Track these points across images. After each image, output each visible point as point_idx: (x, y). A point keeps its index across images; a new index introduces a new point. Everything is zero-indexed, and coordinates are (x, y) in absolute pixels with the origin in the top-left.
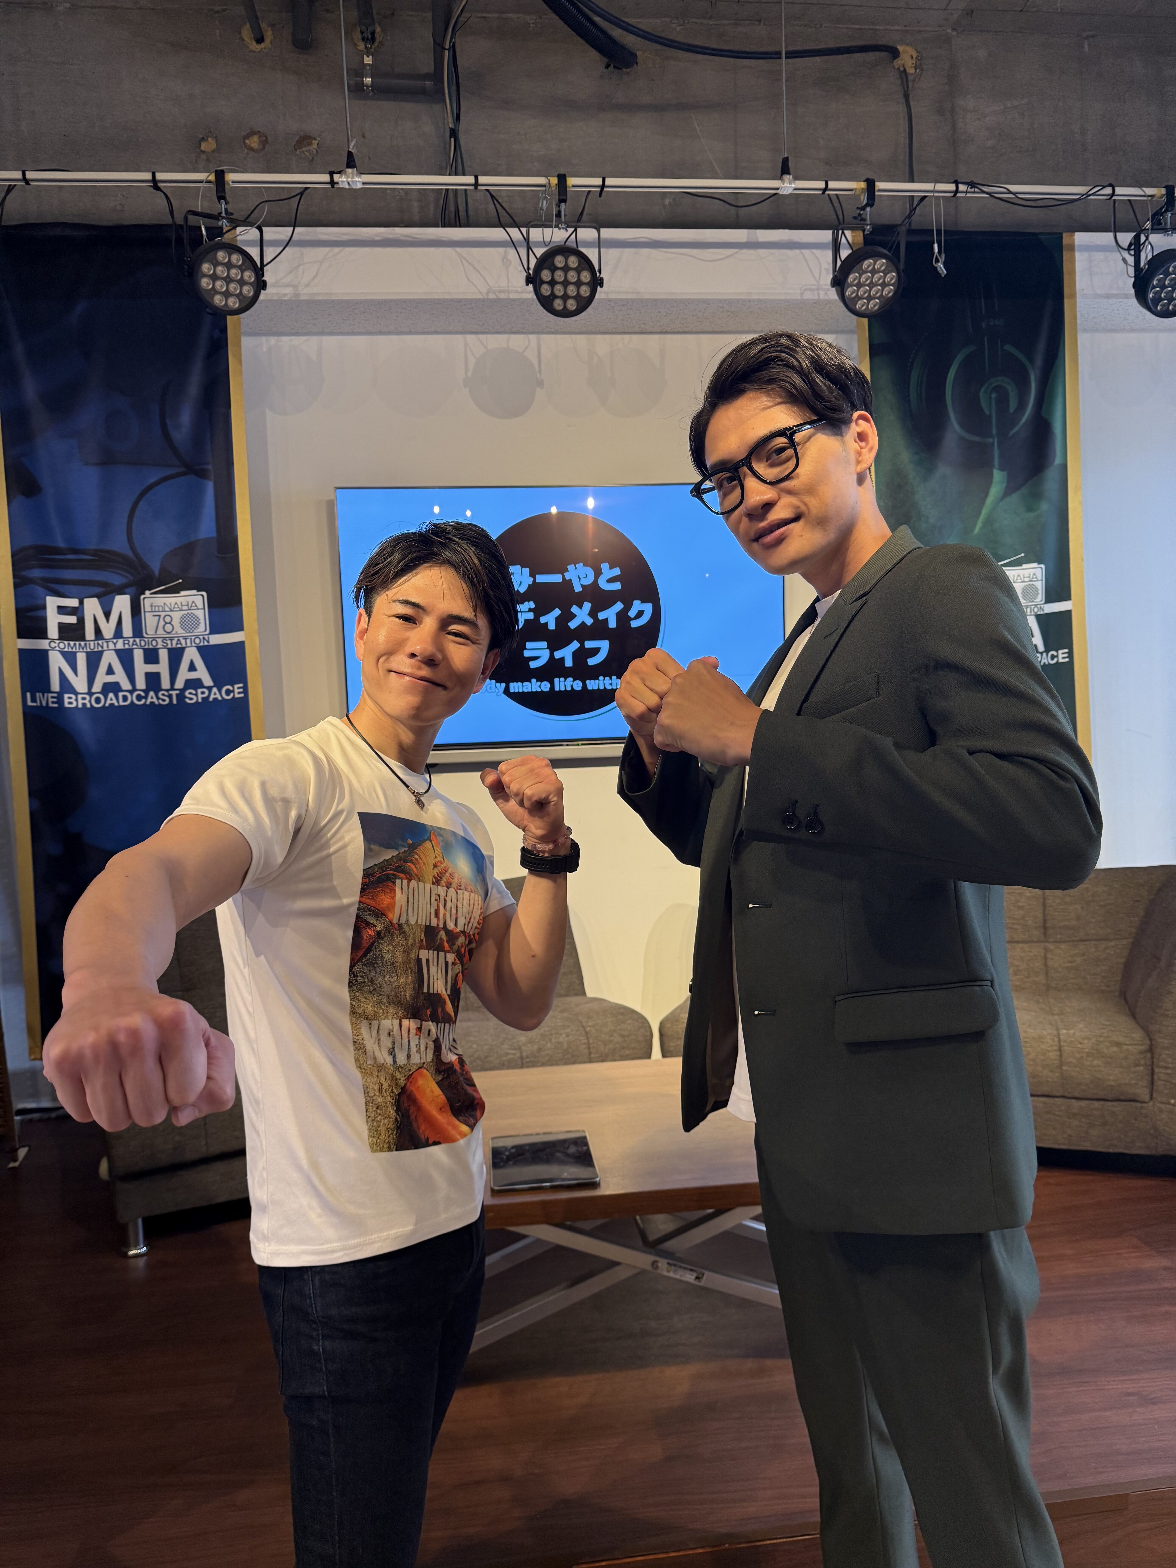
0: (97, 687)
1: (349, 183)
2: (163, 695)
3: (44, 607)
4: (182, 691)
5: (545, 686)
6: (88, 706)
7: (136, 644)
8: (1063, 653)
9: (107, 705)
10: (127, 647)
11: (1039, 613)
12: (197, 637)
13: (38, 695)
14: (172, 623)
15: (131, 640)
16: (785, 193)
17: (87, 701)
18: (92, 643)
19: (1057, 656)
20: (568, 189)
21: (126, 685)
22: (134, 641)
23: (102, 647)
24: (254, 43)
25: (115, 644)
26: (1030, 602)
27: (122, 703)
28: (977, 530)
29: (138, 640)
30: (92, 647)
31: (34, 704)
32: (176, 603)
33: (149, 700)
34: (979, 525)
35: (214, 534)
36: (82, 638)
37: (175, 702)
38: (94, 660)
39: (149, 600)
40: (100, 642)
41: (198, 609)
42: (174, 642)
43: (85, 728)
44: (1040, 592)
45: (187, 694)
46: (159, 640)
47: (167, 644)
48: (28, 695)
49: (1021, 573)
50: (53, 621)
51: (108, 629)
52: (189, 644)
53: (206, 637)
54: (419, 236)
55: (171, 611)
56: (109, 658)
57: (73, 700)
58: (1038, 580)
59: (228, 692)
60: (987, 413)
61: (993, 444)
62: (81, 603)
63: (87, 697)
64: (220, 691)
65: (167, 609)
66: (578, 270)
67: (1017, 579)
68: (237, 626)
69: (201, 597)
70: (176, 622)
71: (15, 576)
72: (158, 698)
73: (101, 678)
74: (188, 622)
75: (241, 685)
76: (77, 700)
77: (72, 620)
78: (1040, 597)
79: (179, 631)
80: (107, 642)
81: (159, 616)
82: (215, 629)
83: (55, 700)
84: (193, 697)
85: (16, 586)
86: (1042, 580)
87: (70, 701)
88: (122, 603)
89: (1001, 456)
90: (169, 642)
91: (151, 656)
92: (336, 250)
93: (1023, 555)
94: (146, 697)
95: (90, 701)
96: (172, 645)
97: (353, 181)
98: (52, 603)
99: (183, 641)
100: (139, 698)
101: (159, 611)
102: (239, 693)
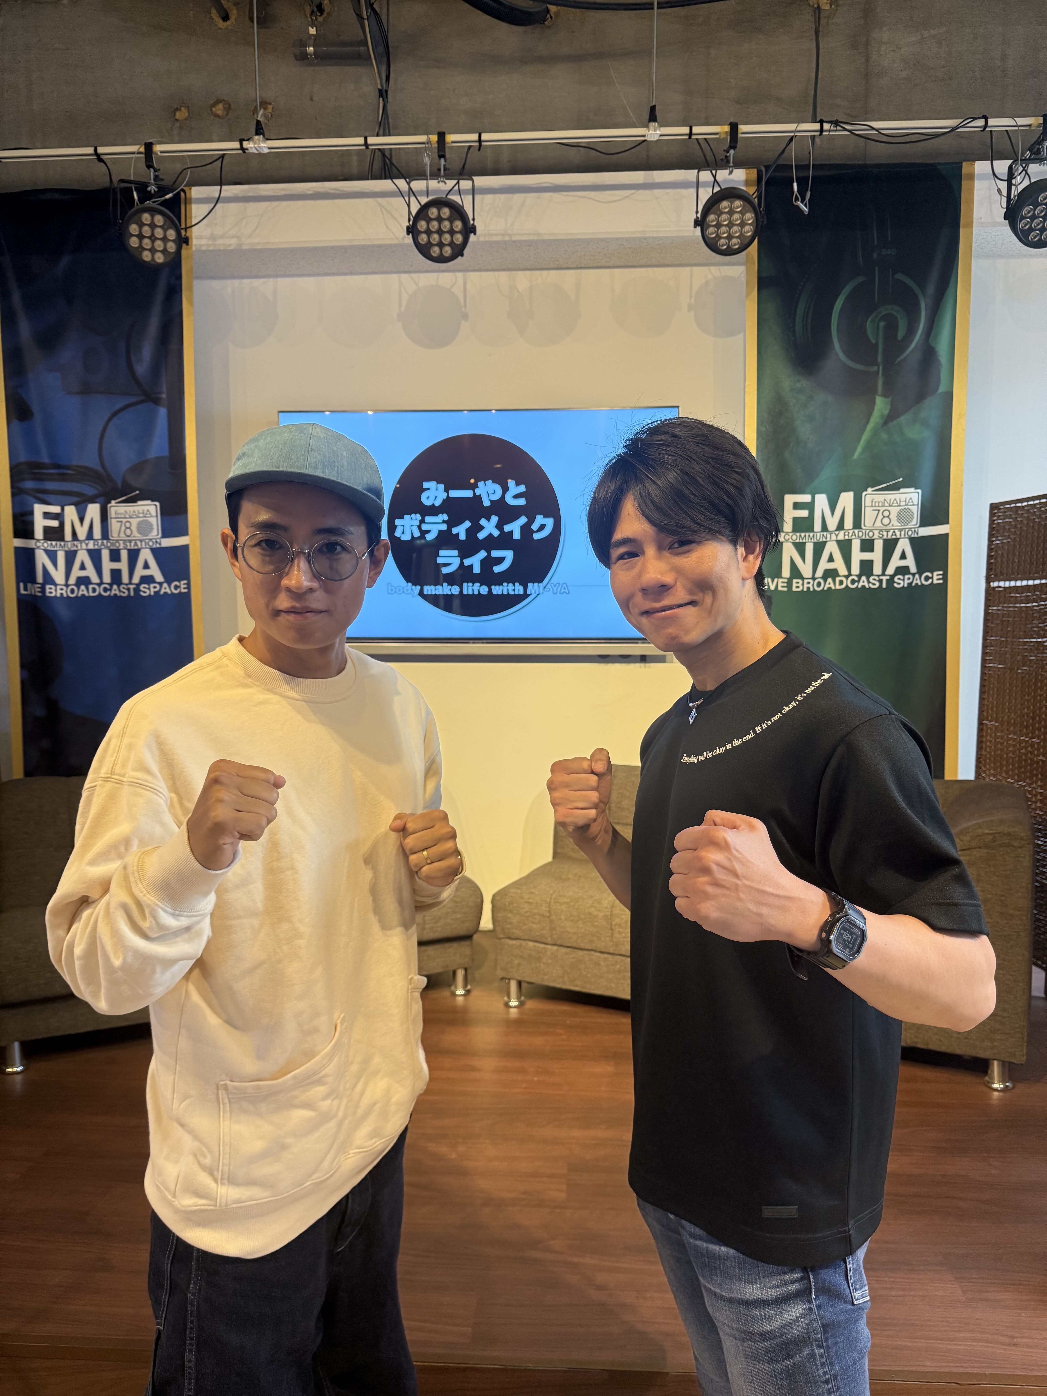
0: (72, 580)
1: (257, 149)
2: (124, 588)
3: (32, 513)
4: (138, 585)
5: (455, 590)
6: (65, 595)
7: (104, 545)
8: (938, 575)
9: (79, 595)
10: (96, 547)
11: (913, 536)
12: (151, 540)
13: (29, 585)
14: (132, 528)
15: (100, 542)
16: (652, 139)
17: (64, 592)
18: (69, 544)
19: (932, 578)
20: (447, 145)
21: (95, 579)
22: (103, 542)
23: (77, 547)
24: (221, 21)
25: (87, 544)
26: (905, 525)
27: (92, 594)
28: (856, 455)
29: (105, 541)
30: (70, 546)
31: (25, 593)
32: (134, 512)
33: (113, 592)
34: (859, 450)
35: (166, 453)
36: (62, 538)
37: (132, 594)
38: (71, 557)
39: (116, 508)
40: (76, 543)
41: (152, 516)
42: (133, 544)
43: (64, 613)
44: (915, 516)
45: (142, 588)
46: (121, 542)
47: (127, 545)
48: (22, 585)
49: (898, 497)
50: (40, 524)
51: (82, 532)
52: (144, 546)
53: (158, 540)
54: (345, 189)
55: (131, 517)
56: (82, 556)
57: (53, 591)
58: (913, 505)
59: (176, 587)
60: (873, 342)
61: (878, 372)
62: (63, 510)
63: (64, 588)
64: (169, 585)
65: (127, 516)
66: (451, 220)
67: (893, 503)
68: (183, 532)
69: (154, 507)
70: (134, 527)
71: (13, 487)
72: (120, 591)
73: (76, 573)
74: (144, 528)
75: (185, 582)
76: (56, 590)
77: (55, 523)
78: (915, 521)
79: (136, 535)
80: (81, 543)
81: (121, 522)
82: (166, 534)
83: (39, 590)
84: (147, 591)
85: (13, 495)
86: (918, 505)
87: (51, 591)
88: (93, 510)
89: (885, 384)
90: (128, 544)
91: (115, 556)
92: (275, 204)
93: (901, 479)
94: (110, 590)
95: (66, 592)
96: (130, 546)
97: (259, 147)
98: (39, 509)
99: (139, 543)
100: (105, 590)
101: (121, 518)
102: (184, 588)
